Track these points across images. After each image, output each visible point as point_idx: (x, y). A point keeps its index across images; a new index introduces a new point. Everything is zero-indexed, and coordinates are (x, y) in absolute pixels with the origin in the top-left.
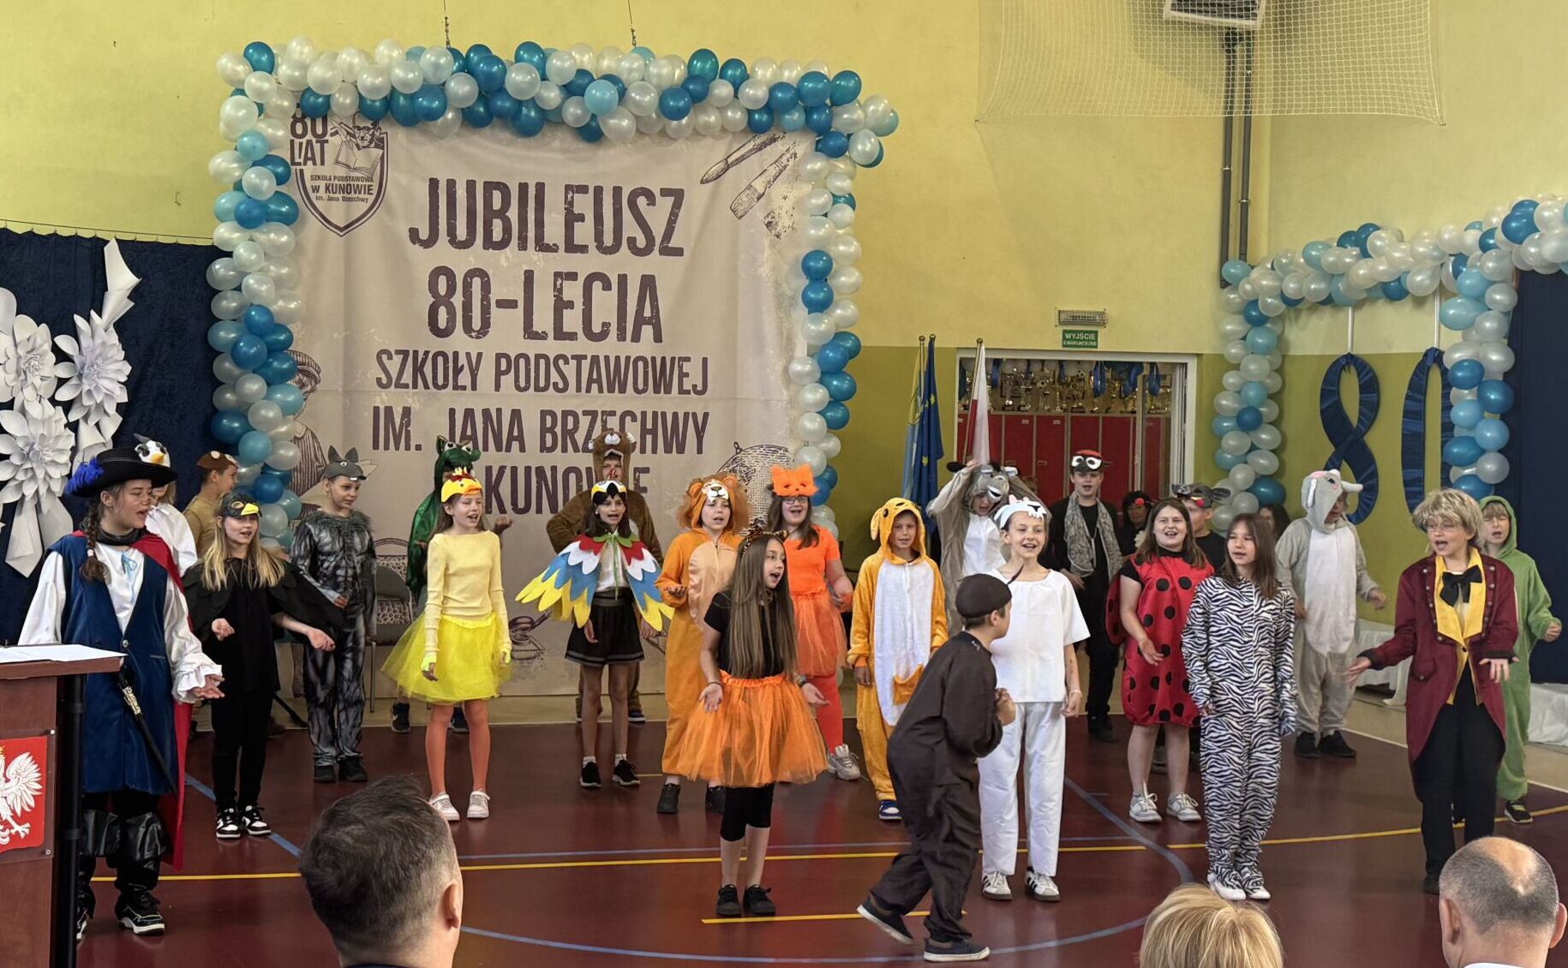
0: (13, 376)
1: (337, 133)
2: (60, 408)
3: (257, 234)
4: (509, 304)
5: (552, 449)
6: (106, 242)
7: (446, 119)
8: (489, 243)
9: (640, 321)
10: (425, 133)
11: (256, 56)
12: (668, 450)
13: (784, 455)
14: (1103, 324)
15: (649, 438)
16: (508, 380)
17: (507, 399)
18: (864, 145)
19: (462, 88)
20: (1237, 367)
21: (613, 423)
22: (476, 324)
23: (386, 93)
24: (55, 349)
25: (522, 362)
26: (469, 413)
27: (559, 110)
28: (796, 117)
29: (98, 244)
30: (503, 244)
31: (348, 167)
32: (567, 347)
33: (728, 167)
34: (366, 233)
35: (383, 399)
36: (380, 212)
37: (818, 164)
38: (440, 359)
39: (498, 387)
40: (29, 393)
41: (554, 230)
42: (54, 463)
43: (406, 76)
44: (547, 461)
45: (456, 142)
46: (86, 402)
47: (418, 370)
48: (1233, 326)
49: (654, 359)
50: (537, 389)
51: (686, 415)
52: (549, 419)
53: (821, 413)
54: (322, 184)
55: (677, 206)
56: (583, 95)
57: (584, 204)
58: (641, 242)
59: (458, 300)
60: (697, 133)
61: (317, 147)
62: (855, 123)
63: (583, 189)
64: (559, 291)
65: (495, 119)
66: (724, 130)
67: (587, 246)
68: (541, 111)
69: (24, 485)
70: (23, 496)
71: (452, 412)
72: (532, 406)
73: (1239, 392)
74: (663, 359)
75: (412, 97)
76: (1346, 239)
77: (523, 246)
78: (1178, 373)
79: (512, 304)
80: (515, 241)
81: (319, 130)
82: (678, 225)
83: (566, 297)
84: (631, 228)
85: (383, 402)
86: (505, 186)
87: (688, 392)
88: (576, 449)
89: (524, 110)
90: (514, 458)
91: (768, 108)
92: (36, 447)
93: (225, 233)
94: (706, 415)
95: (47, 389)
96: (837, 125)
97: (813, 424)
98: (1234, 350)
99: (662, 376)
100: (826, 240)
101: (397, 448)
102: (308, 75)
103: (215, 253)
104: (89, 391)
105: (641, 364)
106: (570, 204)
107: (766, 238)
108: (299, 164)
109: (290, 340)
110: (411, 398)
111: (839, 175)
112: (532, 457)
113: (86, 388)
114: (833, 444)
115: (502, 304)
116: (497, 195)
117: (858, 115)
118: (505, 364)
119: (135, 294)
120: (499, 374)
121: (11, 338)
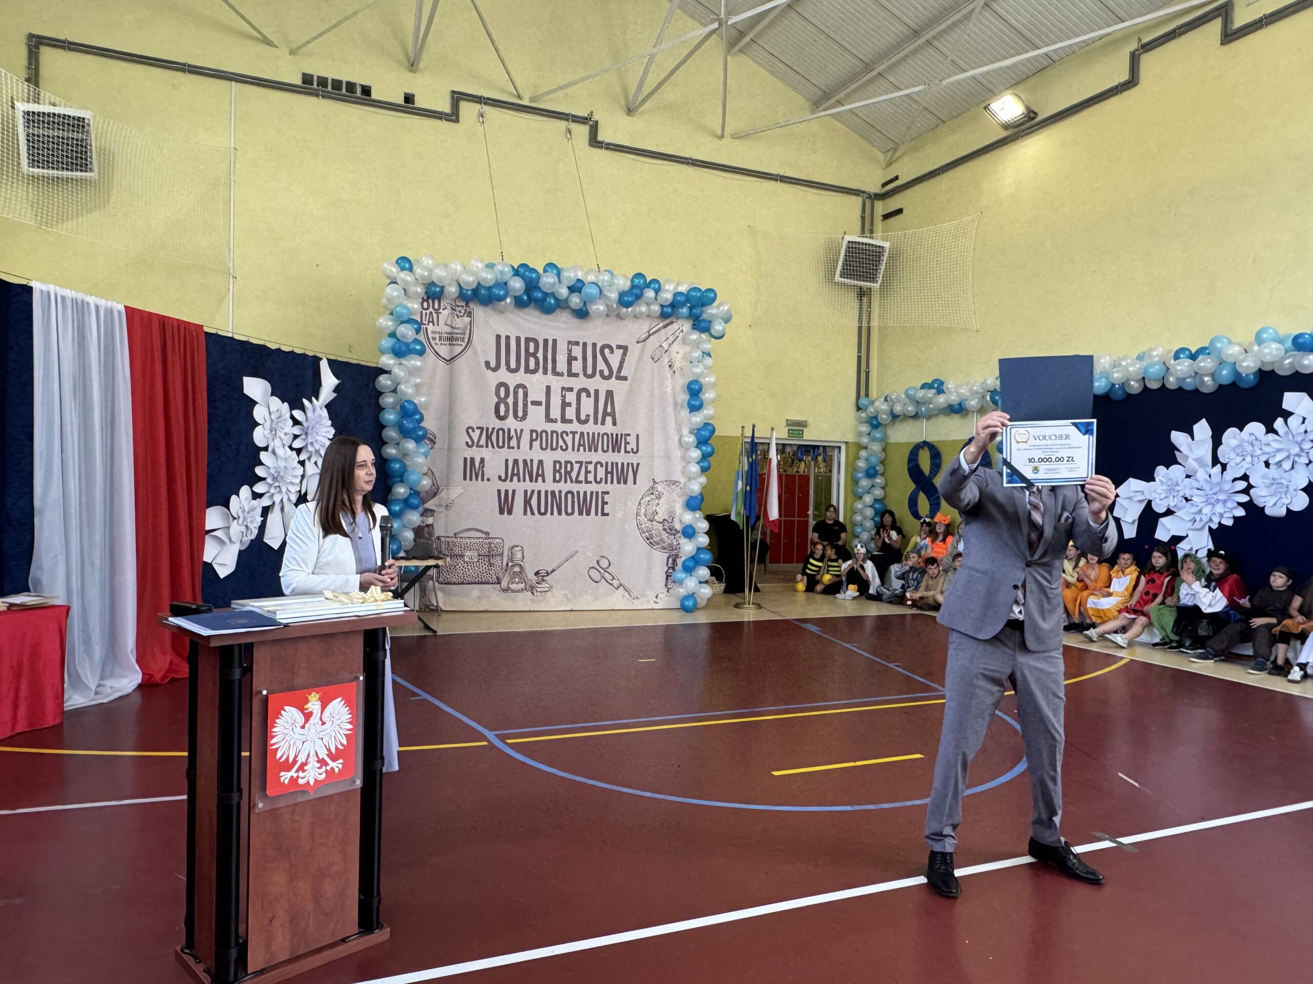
0: (268, 431)
1: (446, 308)
2: (294, 452)
3: (403, 361)
4: (537, 403)
5: (559, 481)
6: (321, 359)
7: (506, 303)
8: (528, 370)
9: (605, 414)
10: (495, 310)
11: (402, 264)
12: (619, 482)
13: (678, 486)
14: (806, 426)
15: (609, 476)
16: (536, 444)
17: (536, 454)
18: (718, 327)
19: (517, 285)
20: (866, 448)
21: (591, 468)
22: (520, 414)
23: (474, 286)
24: (292, 417)
25: (544, 434)
26: (516, 462)
27: (566, 300)
28: (685, 310)
29: (316, 360)
30: (535, 371)
31: (452, 327)
32: (568, 427)
33: (650, 336)
34: (461, 362)
35: (469, 453)
36: (469, 352)
37: (695, 336)
38: (501, 432)
39: (531, 448)
40: (277, 442)
41: (562, 366)
42: (292, 483)
43: (489, 277)
44: (556, 487)
45: (511, 316)
46: (310, 448)
47: (489, 437)
48: (865, 428)
49: (612, 434)
50: (552, 449)
51: (628, 464)
52: (558, 465)
53: (698, 463)
54: (437, 336)
55: (625, 354)
56: (580, 292)
57: (577, 351)
58: (606, 373)
59: (510, 400)
60: (636, 317)
61: (435, 315)
62: (713, 315)
63: (577, 343)
64: (564, 397)
65: (532, 304)
66: (648, 316)
67: (578, 374)
68: (556, 299)
69: (275, 496)
70: (274, 503)
71: (507, 461)
72: (549, 458)
73: (867, 460)
74: (617, 435)
75: (489, 288)
76: (924, 386)
77: (545, 372)
78: (836, 451)
79: (539, 403)
80: (541, 370)
81: (436, 306)
82: (625, 365)
83: (567, 400)
84: (601, 365)
85: (469, 454)
86: (536, 340)
87: (629, 452)
88: (572, 482)
89: (548, 299)
90: (539, 486)
91: (673, 305)
92: (282, 474)
93: (387, 361)
94: (638, 464)
95: (288, 440)
96: (704, 316)
97: (695, 468)
98: (865, 440)
99: (616, 443)
100: (701, 375)
101: (477, 480)
102: (433, 275)
103: (381, 371)
104: (312, 443)
105: (605, 437)
106: (570, 351)
107: (668, 373)
108: (425, 324)
109: (421, 419)
110: (486, 453)
111: (705, 341)
112: (549, 486)
113: (310, 440)
114: (703, 480)
115: (534, 403)
116: (532, 345)
117: (714, 311)
118: (535, 435)
119: (336, 390)
120: (532, 440)
121: (266, 409)
